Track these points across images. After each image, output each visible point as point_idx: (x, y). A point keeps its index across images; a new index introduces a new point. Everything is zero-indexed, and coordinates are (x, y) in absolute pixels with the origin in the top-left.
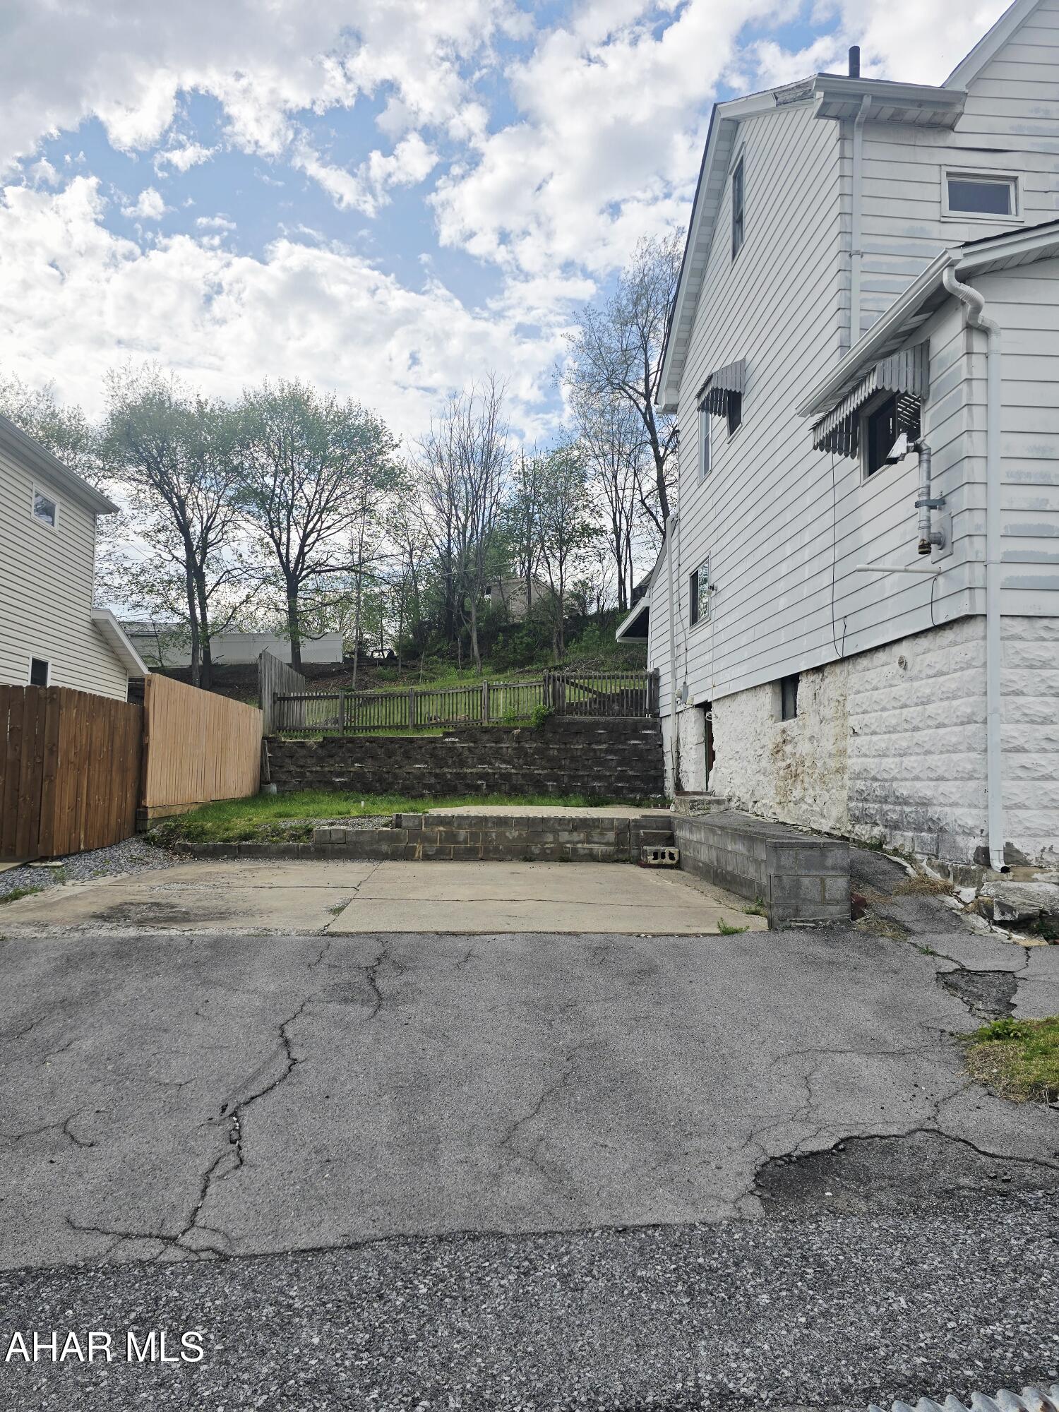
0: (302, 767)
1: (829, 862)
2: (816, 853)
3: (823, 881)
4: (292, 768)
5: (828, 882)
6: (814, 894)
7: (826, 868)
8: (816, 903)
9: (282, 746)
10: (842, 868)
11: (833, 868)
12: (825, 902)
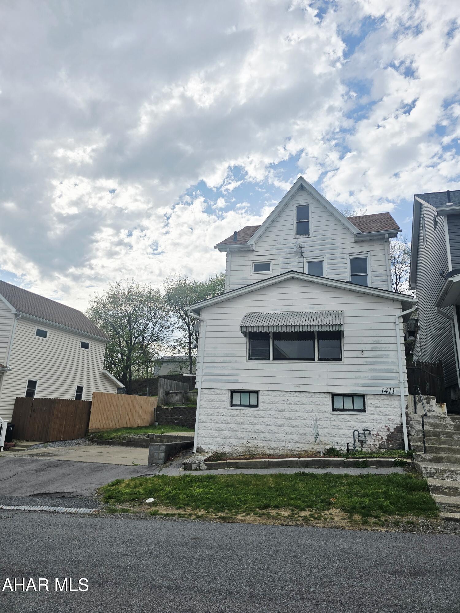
0: (167, 416)
1: (161, 449)
2: (158, 447)
3: (159, 454)
4: (164, 417)
5: (160, 454)
6: (157, 457)
7: (160, 450)
8: (157, 459)
9: (162, 409)
10: (163, 451)
11: (162, 451)
12: (159, 459)
